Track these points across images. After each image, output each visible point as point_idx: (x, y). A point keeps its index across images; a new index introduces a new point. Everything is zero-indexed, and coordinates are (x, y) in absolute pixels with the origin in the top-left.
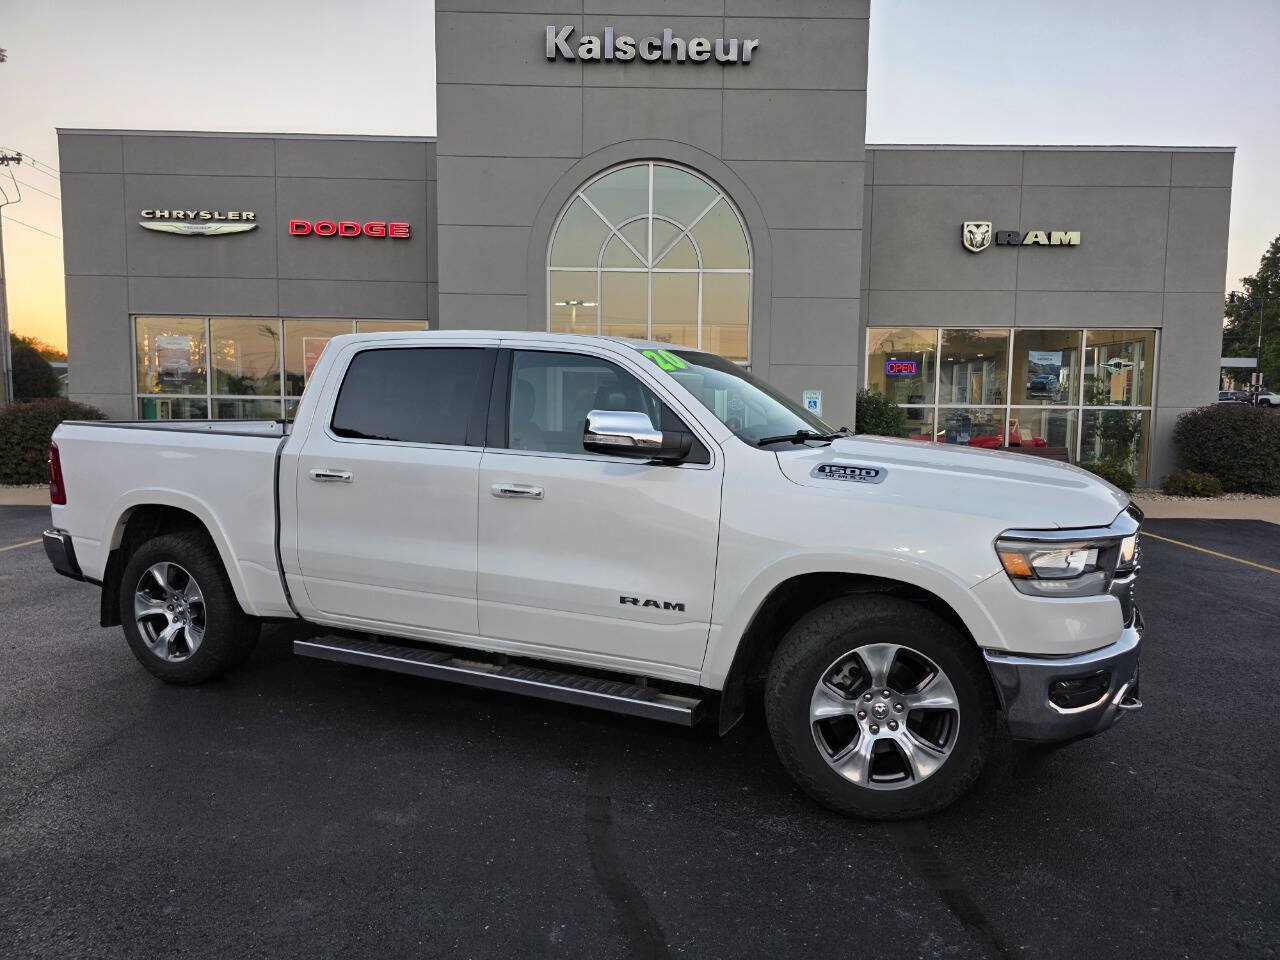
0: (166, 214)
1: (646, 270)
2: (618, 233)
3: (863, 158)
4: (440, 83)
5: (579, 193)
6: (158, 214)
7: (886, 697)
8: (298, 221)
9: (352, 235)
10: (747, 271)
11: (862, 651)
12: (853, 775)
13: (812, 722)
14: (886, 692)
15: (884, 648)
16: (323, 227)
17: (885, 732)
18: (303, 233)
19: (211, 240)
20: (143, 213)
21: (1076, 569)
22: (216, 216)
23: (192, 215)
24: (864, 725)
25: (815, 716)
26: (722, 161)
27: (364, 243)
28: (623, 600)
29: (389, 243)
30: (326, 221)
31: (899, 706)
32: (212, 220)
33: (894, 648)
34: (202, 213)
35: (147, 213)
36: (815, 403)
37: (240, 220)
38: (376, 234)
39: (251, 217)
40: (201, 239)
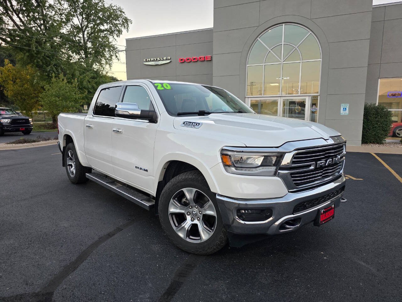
0: (150, 60)
1: (280, 63)
2: (271, 51)
3: (372, 10)
4: (215, 9)
5: (258, 39)
6: (148, 60)
7: (196, 208)
8: (181, 58)
9: (195, 60)
10: (320, 60)
11: (184, 190)
12: (181, 235)
13: (169, 214)
14: (196, 207)
15: (192, 190)
16: (188, 59)
17: (196, 222)
18: (183, 61)
19: (160, 66)
20: (144, 60)
21: (258, 164)
22: (161, 59)
23: (155, 59)
24: (189, 218)
25: (170, 211)
26: (311, 19)
27: (199, 63)
28: (136, 167)
29: (205, 62)
30: (188, 57)
31: (200, 212)
32: (160, 60)
33: (195, 190)
34: (158, 59)
35: (145, 60)
36: (346, 109)
37: (167, 59)
38: (201, 60)
39: (169, 58)
40: (158, 66)
